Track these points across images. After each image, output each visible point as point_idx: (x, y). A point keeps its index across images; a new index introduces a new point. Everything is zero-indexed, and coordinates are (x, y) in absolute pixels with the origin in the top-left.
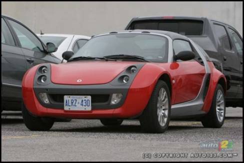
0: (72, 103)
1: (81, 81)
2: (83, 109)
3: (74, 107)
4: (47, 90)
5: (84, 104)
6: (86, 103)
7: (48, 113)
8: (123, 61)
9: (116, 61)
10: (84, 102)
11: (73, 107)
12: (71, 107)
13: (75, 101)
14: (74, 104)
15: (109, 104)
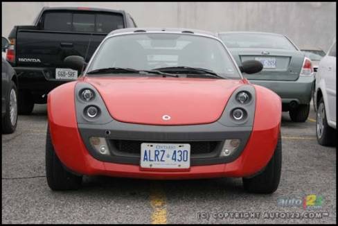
0: (156, 155)
1: (169, 118)
2: (176, 167)
3: (160, 162)
4: (108, 133)
5: (178, 157)
6: (181, 155)
7: (106, 171)
8: (188, 76)
9: (177, 76)
10: (178, 154)
11: (157, 162)
12: (154, 162)
13: (161, 153)
14: (160, 157)
15: (218, 156)
